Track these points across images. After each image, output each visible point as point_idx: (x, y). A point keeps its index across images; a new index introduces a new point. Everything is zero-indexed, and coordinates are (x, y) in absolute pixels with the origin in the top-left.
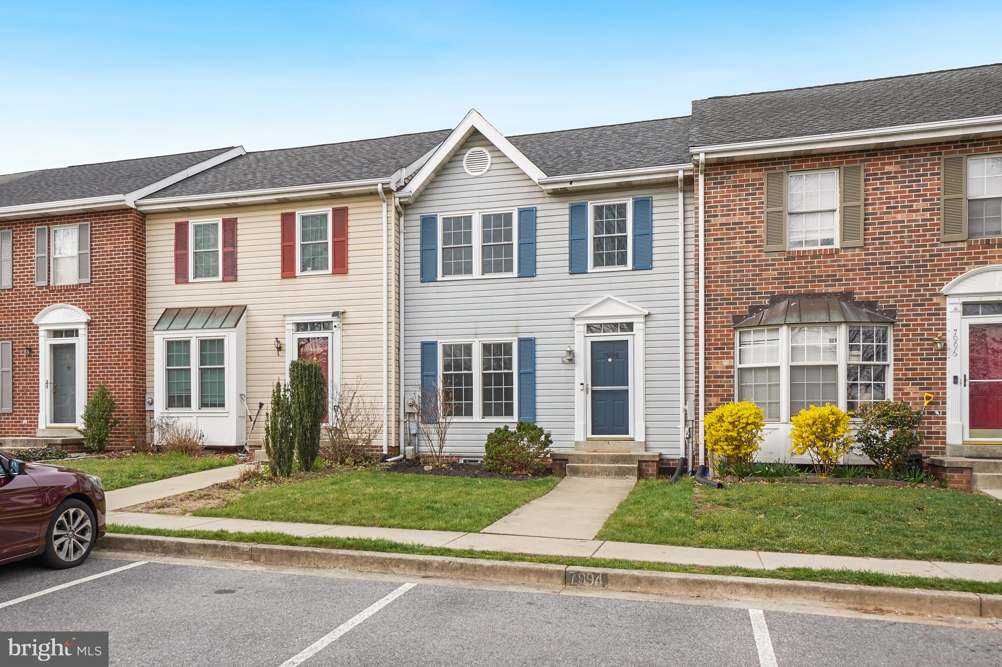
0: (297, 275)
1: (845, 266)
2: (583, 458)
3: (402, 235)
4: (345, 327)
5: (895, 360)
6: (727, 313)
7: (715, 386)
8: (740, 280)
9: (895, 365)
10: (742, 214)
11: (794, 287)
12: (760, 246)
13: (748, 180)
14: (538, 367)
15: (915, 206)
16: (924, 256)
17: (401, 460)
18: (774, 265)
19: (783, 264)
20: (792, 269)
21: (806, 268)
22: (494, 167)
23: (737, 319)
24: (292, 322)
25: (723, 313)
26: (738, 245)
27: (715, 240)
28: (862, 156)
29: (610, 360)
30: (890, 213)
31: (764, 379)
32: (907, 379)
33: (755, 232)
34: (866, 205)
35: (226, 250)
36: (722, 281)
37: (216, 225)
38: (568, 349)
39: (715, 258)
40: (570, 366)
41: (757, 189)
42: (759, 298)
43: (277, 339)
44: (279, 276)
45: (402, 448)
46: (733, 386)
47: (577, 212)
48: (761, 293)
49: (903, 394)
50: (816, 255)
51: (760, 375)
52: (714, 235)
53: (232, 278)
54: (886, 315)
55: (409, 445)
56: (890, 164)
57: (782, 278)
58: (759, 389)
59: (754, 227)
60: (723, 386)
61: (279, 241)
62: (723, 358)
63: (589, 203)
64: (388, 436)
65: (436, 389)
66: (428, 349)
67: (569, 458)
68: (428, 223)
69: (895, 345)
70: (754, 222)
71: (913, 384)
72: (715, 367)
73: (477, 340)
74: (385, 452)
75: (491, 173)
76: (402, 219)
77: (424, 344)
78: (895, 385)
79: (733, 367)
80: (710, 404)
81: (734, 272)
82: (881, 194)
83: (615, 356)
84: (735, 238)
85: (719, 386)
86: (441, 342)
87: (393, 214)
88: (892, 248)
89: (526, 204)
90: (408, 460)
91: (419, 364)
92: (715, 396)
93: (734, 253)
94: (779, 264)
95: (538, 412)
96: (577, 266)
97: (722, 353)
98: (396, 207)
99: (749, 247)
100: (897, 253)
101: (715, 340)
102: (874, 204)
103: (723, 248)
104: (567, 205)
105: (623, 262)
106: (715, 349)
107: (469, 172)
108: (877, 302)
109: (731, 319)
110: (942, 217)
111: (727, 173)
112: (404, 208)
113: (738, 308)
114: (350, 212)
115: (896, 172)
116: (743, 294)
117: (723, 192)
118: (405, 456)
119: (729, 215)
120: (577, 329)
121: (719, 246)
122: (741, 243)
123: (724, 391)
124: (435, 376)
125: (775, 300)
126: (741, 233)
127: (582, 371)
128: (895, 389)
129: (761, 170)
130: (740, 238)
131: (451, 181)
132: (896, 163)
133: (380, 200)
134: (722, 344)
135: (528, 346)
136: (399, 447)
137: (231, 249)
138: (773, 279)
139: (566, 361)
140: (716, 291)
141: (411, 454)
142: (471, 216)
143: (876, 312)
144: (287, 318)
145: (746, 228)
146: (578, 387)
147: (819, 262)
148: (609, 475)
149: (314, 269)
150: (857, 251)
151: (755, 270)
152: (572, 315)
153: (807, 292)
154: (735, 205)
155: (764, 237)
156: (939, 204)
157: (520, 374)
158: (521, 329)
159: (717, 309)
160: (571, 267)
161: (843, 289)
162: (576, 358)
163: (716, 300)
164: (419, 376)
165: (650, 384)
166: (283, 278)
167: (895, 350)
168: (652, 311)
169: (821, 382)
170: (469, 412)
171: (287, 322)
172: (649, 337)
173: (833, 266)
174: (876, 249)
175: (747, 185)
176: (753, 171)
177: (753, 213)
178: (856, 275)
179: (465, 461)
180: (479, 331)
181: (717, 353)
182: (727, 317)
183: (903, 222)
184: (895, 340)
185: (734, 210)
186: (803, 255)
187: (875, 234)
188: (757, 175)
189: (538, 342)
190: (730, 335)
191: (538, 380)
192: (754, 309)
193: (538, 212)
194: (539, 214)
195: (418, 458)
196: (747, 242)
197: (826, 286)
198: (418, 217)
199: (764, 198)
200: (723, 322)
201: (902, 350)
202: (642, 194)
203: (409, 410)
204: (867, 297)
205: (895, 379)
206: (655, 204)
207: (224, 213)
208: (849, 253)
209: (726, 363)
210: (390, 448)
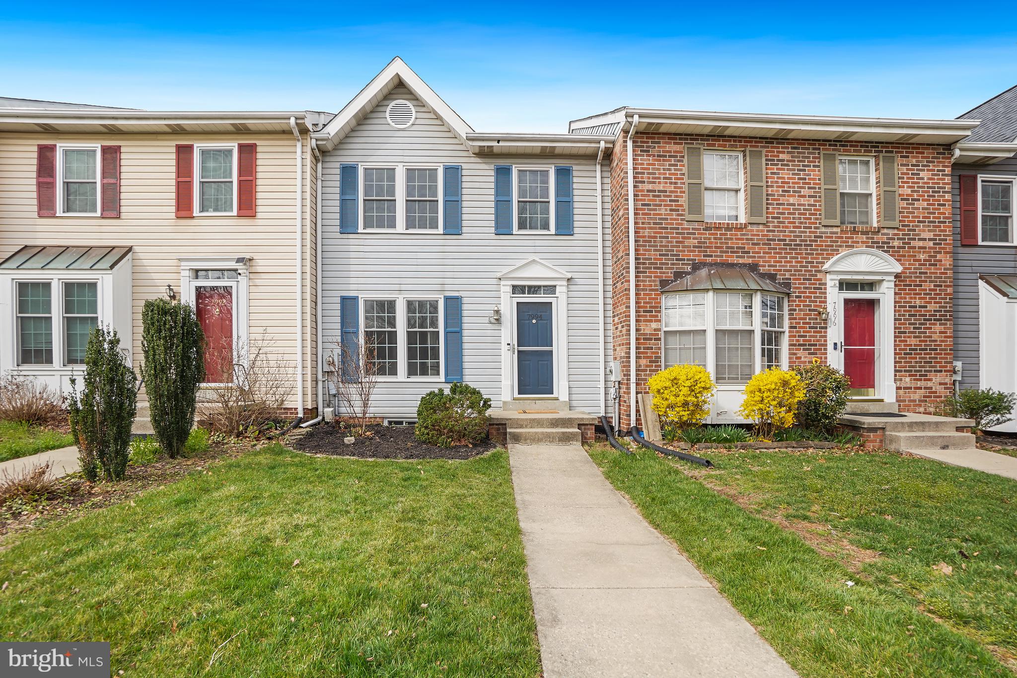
0: (194, 215)
1: (752, 240)
2: (522, 423)
3: (319, 182)
4: (252, 276)
5: (791, 327)
6: (655, 277)
7: (644, 348)
8: (666, 246)
9: (790, 332)
10: (666, 183)
11: (711, 256)
12: (682, 215)
13: (670, 152)
14: (465, 326)
15: (803, 192)
16: (810, 237)
17: (319, 423)
18: (694, 234)
19: (702, 234)
20: (710, 239)
21: (721, 239)
22: (418, 122)
23: (664, 283)
24: (188, 268)
25: (651, 277)
26: (663, 212)
27: (643, 205)
28: (762, 142)
29: (534, 321)
30: (784, 196)
31: (689, 342)
32: (800, 345)
33: (678, 201)
34: (767, 186)
35: (105, 181)
36: (649, 246)
37: (95, 151)
38: (496, 309)
39: (643, 223)
40: (496, 327)
41: (679, 161)
42: (683, 264)
43: (169, 286)
44: (173, 215)
45: (320, 409)
46: (660, 348)
47: (503, 173)
48: (684, 260)
49: (797, 358)
50: (728, 228)
51: (685, 338)
52: (641, 200)
53: (114, 214)
54: (784, 287)
55: (329, 406)
56: (784, 152)
57: (701, 247)
58: (683, 352)
59: (676, 196)
60: (652, 348)
61: (174, 176)
62: (651, 321)
63: (514, 166)
64: (303, 398)
65: (357, 346)
66: (348, 304)
67: (507, 422)
68: (348, 173)
69: (790, 314)
70: (676, 192)
71: (804, 350)
72: (644, 329)
73: (401, 297)
74: (301, 415)
75: (415, 127)
76: (320, 165)
77: (344, 299)
78: (790, 349)
79: (659, 330)
80: (640, 366)
81: (660, 237)
82: (778, 178)
83: (540, 318)
84: (661, 205)
85: (648, 348)
86: (362, 297)
87: (308, 156)
88: (787, 227)
89: (452, 161)
90: (327, 423)
91: (339, 319)
92: (645, 358)
93: (660, 219)
94: (699, 234)
95: (466, 372)
96: (502, 227)
97: (650, 316)
98: (312, 150)
99: (672, 215)
100: (791, 232)
101: (644, 303)
102: (772, 186)
103: (650, 214)
104: (492, 167)
105: (546, 226)
106: (644, 311)
107: (393, 124)
108: (776, 274)
109: (658, 283)
110: (823, 203)
111: (652, 143)
112: (322, 154)
113: (664, 273)
114: (259, 149)
115: (788, 161)
116: (669, 260)
117: (649, 160)
118: (324, 418)
119: (654, 183)
120: (503, 289)
121: (646, 211)
122: (666, 210)
123: (653, 353)
124: (356, 333)
125: (696, 267)
126: (666, 201)
127: (509, 332)
128: (790, 354)
129: (681, 144)
130: (665, 205)
131: (373, 130)
132: (788, 153)
133: (295, 139)
134: (651, 307)
135: (454, 304)
136: (317, 408)
137: (112, 181)
138: (694, 247)
139: (493, 321)
140: (645, 255)
141: (331, 417)
142: (394, 169)
143: (776, 283)
144: (183, 263)
145: (670, 196)
146: (504, 347)
147: (731, 235)
148: (553, 441)
149: (216, 210)
150: (761, 227)
151: (678, 238)
152: (499, 275)
153: (723, 262)
154: (660, 174)
155: (686, 207)
156: (820, 192)
157: (446, 333)
158: (447, 287)
159: (645, 272)
160: (497, 228)
161: (750, 261)
162: (503, 319)
163: (644, 264)
164: (339, 332)
165: (572, 345)
166: (178, 218)
167: (790, 319)
168: (575, 275)
169: (739, 346)
170: (393, 371)
171: (182, 268)
172: (571, 300)
173: (742, 239)
174: (775, 227)
175: (670, 156)
176: (675, 143)
177: (676, 183)
178: (761, 248)
179: (390, 423)
180: (403, 287)
181: (646, 316)
182: (654, 281)
183: (794, 205)
184: (790, 310)
185: (659, 178)
186: (718, 227)
187: (773, 213)
188: (678, 148)
189: (465, 300)
190: (657, 299)
191: (465, 339)
192: (679, 275)
193: (463, 171)
194: (464, 172)
195: (338, 422)
196: (671, 210)
197: (737, 257)
198: (338, 165)
199: (685, 170)
200: (651, 286)
201: (795, 319)
202: (563, 163)
203: (326, 369)
204: (769, 270)
205: (790, 345)
206: (575, 173)
207: (104, 139)
208: (755, 228)
209: (654, 325)
210: (305, 410)
